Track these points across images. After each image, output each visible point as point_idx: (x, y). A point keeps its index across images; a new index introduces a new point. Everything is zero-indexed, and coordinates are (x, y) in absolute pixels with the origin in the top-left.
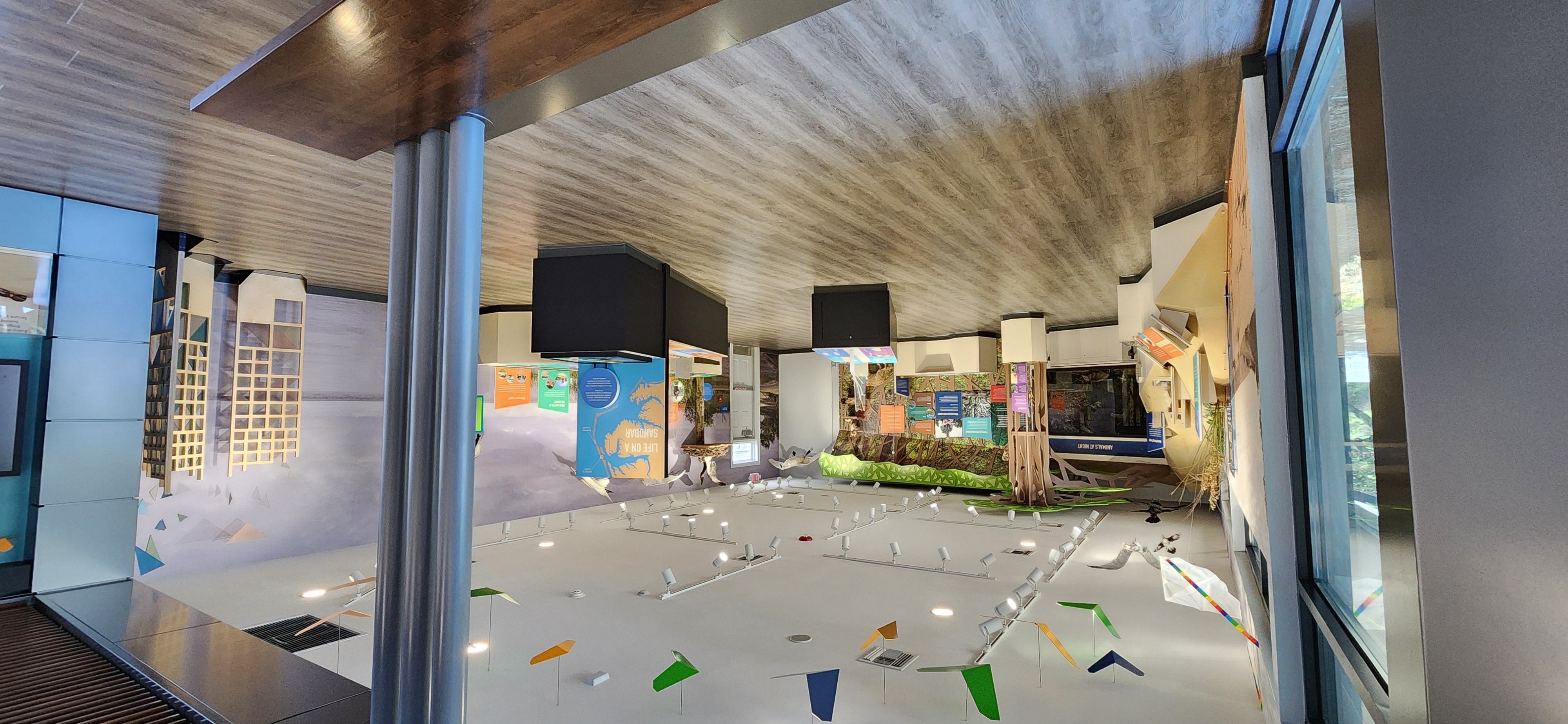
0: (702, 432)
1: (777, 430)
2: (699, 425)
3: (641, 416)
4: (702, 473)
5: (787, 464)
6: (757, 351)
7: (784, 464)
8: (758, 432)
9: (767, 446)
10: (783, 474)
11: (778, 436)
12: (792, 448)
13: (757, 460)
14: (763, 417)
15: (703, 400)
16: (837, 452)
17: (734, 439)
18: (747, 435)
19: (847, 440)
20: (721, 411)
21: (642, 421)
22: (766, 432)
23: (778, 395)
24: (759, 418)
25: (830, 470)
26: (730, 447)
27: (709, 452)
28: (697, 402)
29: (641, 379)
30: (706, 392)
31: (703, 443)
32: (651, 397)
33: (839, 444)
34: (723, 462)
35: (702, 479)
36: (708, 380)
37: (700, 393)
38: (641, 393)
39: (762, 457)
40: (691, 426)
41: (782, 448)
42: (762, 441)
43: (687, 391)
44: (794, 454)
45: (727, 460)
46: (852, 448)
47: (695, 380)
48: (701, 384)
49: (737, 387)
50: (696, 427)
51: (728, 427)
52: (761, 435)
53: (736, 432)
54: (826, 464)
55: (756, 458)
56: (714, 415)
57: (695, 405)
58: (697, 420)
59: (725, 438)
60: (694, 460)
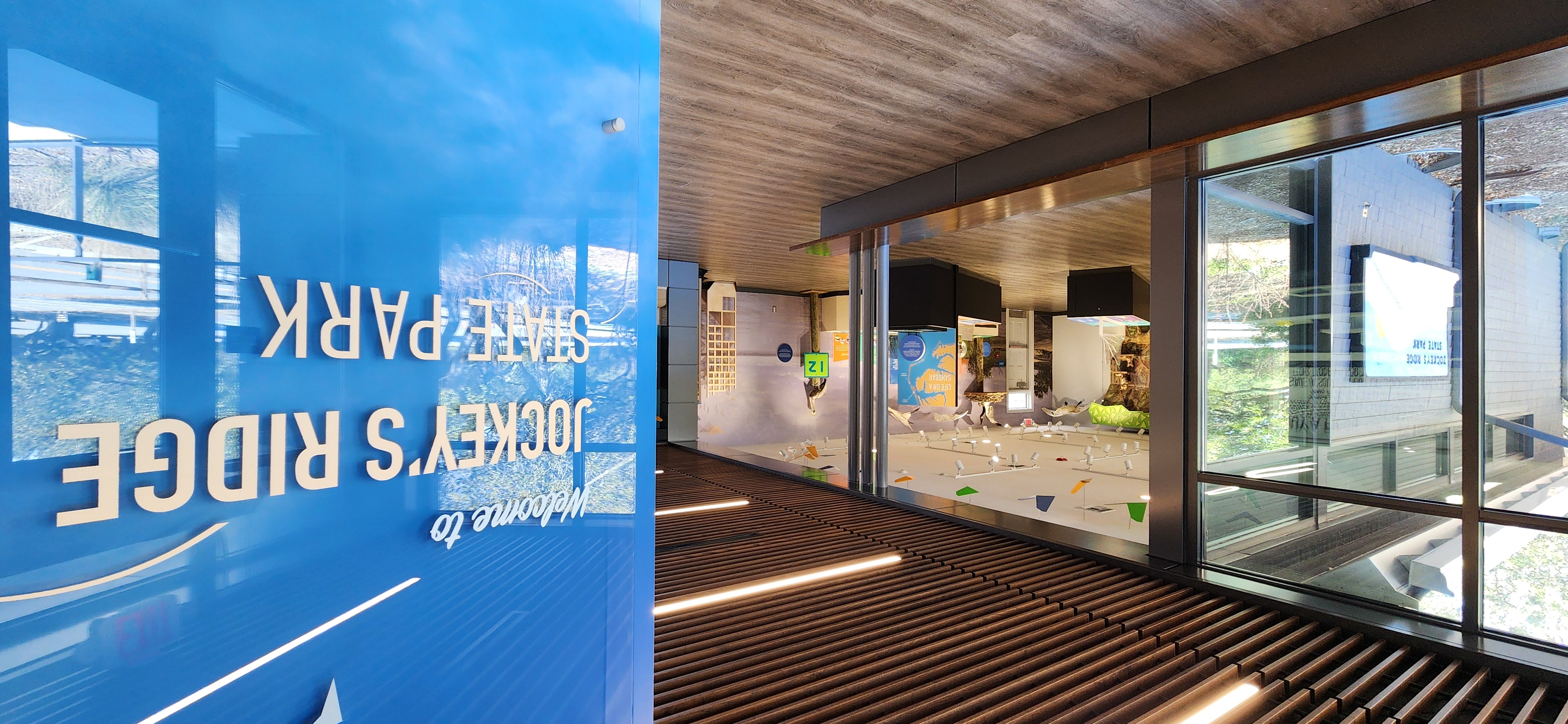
0: (982, 382)
1: (1050, 383)
2: (979, 377)
3: (939, 366)
4: (981, 415)
5: (1058, 412)
6: (1031, 314)
7: (1055, 412)
8: (1032, 384)
9: (1041, 396)
10: (1054, 421)
11: (1051, 388)
12: (1065, 398)
13: (1031, 408)
14: (1037, 371)
15: (982, 356)
16: (1107, 402)
17: (1010, 389)
18: (1021, 386)
19: (1117, 393)
20: (998, 366)
21: (940, 370)
22: (1039, 384)
23: (1051, 352)
24: (1033, 372)
25: (1099, 418)
26: (1006, 396)
27: (987, 398)
28: (978, 358)
29: (940, 342)
30: (985, 350)
31: (982, 391)
32: (946, 354)
33: (1110, 396)
34: (1000, 407)
35: (981, 420)
36: (987, 340)
37: (980, 351)
38: (939, 351)
39: (1035, 405)
40: (971, 378)
41: (1056, 399)
42: (1035, 392)
43: (969, 349)
44: (1066, 404)
45: (1003, 406)
46: (1121, 399)
47: (975, 340)
48: (981, 343)
49: (1013, 345)
50: (977, 378)
51: (1004, 379)
52: (1035, 387)
53: (1012, 382)
54: (1096, 413)
55: (1030, 406)
56: (992, 369)
57: (976, 360)
58: (977, 372)
59: (1002, 387)
60: (975, 404)
